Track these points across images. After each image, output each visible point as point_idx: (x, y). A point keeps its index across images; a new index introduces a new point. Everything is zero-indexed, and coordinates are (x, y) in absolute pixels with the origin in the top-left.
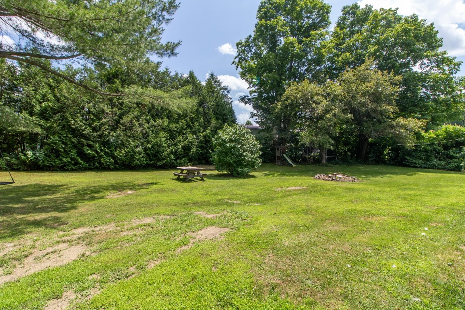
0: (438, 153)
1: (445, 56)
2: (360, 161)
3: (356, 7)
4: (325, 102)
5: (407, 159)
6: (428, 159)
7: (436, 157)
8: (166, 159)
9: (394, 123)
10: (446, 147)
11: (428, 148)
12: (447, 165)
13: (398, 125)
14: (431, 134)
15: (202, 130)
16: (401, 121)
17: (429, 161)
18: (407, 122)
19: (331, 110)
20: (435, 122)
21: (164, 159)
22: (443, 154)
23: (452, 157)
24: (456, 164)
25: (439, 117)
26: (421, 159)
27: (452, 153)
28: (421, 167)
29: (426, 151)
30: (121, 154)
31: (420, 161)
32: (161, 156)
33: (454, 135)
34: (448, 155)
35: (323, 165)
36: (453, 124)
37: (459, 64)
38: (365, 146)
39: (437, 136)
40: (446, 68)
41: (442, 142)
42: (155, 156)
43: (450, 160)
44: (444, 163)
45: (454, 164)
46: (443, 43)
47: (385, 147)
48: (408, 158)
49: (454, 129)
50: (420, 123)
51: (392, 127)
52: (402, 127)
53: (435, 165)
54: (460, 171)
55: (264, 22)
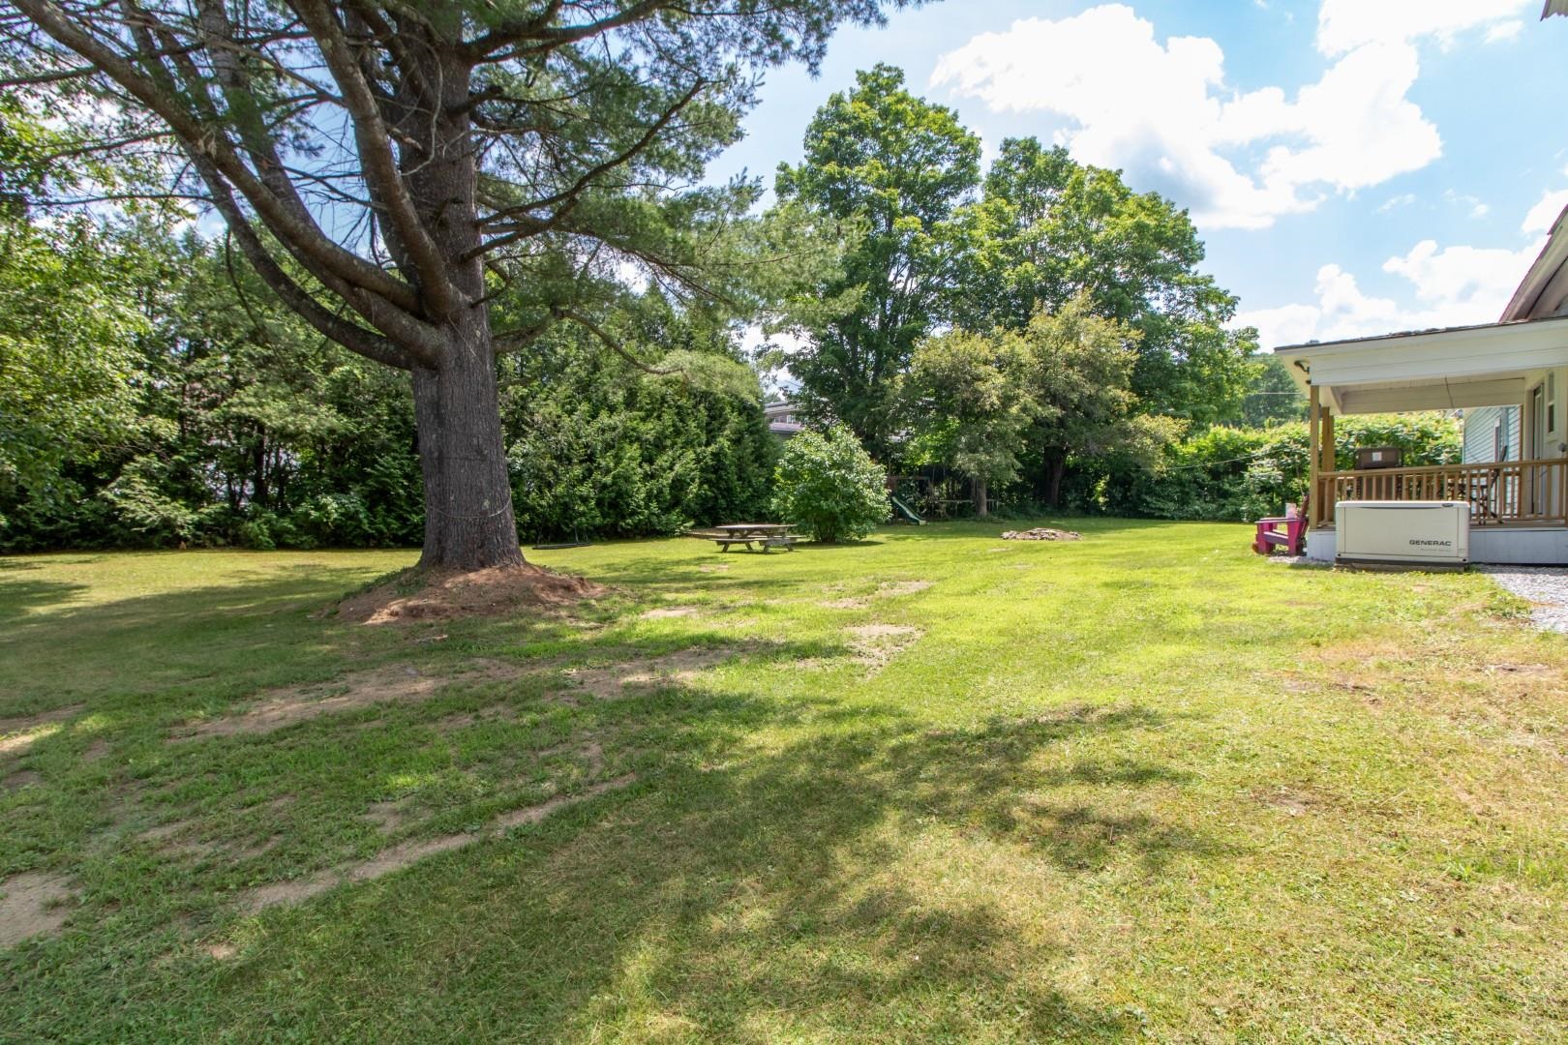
0: (1201, 487)
1: (1212, 285)
2: (1049, 509)
3: (1031, 146)
4: (1000, 380)
5: (1145, 501)
6: (1184, 501)
7: (1199, 495)
8: (642, 514)
9: (1131, 425)
10: (1215, 474)
11: (1186, 476)
12: (1218, 510)
13: (1138, 430)
14: (1190, 449)
15: (704, 438)
16: (1144, 421)
17: (1187, 503)
18: (1154, 425)
19: (1017, 398)
20: (1199, 424)
21: (633, 513)
22: (1211, 490)
23: (1226, 494)
24: (1233, 508)
25: (1204, 413)
26: (1172, 500)
27: (1227, 486)
28: (1172, 518)
29: (1180, 483)
30: (544, 503)
31: (1171, 506)
32: (628, 505)
33: (1229, 448)
34: (1220, 489)
35: (983, 520)
36: (1226, 425)
37: (1233, 302)
38: (1058, 475)
39: (1200, 450)
40: (1212, 308)
41: (1209, 465)
42: (614, 505)
43: (1222, 501)
44: (1213, 506)
45: (1230, 509)
46: (1207, 253)
47: (1098, 477)
48: (1149, 499)
49: (1228, 435)
50: (1176, 428)
51: (1126, 434)
52: (1146, 433)
53: (1197, 512)
54: (1240, 521)
55: (837, 168)
